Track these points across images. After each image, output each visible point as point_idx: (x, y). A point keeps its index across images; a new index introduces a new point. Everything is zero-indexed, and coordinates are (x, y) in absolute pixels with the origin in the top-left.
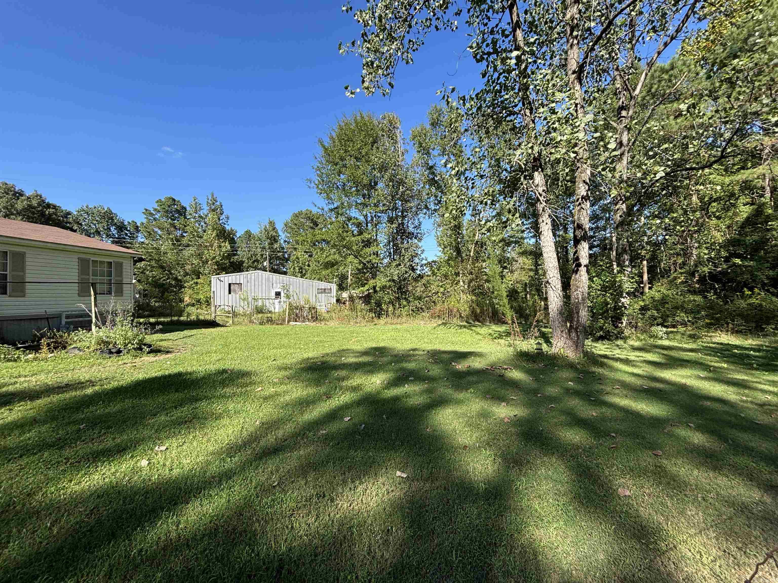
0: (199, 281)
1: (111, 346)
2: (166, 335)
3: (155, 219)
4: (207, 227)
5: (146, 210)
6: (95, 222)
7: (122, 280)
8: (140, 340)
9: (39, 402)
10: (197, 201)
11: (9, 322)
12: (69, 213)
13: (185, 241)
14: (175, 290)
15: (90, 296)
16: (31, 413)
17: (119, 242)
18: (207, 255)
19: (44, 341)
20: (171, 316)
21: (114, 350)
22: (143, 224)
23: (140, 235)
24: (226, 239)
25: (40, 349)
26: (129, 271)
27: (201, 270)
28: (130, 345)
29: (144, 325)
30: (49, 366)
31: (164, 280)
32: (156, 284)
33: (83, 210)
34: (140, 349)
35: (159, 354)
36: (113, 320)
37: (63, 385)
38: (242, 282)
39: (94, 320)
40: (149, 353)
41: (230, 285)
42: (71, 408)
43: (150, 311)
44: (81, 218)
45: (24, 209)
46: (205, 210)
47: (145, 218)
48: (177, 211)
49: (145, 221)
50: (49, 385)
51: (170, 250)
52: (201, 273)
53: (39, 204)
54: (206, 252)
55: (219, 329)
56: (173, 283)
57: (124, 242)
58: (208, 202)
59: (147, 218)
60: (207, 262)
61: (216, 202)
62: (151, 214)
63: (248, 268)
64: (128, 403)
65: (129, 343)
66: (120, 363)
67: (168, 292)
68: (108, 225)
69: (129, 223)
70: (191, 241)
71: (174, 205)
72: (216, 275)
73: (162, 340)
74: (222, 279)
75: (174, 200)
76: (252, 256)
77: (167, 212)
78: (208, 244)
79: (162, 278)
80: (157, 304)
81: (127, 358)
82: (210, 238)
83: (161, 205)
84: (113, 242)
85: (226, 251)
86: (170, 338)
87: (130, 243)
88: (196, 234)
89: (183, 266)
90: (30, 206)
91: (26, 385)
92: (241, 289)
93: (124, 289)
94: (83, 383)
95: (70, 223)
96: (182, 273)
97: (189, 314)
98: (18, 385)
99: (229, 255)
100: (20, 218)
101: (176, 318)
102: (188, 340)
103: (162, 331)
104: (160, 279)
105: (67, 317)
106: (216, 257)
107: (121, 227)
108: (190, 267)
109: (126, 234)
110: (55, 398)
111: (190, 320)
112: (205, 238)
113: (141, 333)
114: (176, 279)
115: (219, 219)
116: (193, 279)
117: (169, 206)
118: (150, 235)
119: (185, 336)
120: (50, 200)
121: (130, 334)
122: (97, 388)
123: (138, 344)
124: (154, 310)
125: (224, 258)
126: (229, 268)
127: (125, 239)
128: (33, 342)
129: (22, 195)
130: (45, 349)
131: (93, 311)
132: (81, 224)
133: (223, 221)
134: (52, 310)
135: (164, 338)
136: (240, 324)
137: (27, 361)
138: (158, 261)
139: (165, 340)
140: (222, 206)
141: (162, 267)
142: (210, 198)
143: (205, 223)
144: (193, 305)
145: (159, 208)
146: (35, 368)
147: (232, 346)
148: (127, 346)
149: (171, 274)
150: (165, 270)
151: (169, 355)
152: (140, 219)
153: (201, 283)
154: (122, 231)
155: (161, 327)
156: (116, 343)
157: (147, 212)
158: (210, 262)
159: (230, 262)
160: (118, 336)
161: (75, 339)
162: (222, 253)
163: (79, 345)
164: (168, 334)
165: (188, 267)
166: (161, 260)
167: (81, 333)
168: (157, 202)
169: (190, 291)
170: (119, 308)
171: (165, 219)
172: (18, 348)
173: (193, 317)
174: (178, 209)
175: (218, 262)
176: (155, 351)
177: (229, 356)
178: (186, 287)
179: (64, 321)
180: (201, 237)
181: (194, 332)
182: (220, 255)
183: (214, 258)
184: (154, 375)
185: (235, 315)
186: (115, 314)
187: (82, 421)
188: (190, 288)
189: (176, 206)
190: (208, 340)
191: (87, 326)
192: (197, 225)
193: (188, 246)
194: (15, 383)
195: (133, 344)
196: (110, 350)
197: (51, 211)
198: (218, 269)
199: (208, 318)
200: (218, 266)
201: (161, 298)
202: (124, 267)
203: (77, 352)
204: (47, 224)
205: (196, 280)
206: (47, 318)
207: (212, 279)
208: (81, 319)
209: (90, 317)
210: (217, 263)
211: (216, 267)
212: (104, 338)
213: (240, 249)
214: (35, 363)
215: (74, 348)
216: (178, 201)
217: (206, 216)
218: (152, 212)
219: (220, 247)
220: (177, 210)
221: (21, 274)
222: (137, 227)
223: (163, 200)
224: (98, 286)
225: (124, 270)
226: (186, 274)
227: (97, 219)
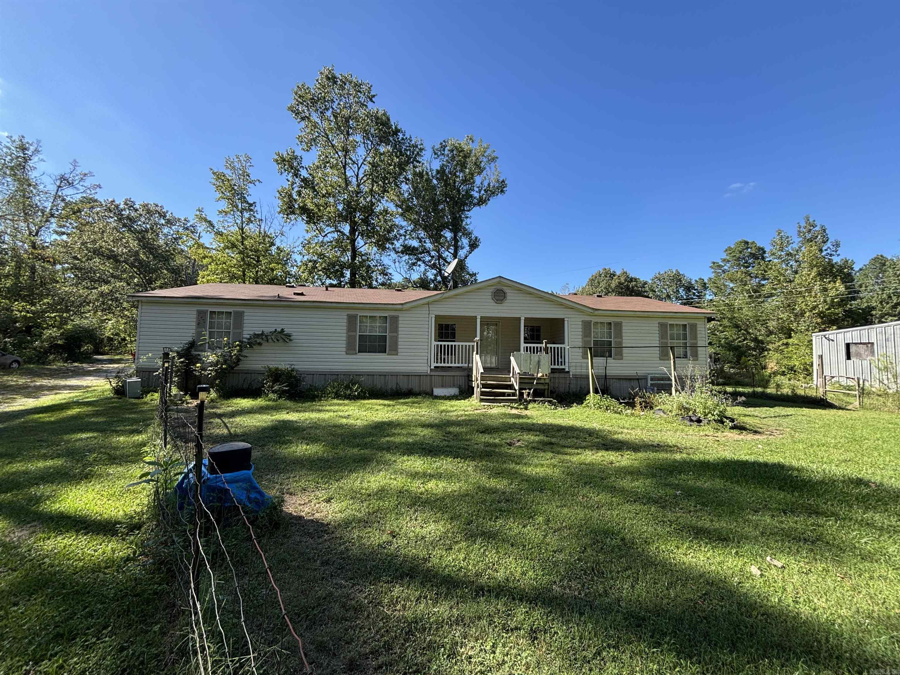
0: (790, 341)
1: (691, 413)
2: (750, 409)
3: (724, 272)
4: (799, 266)
5: (714, 263)
6: (666, 287)
7: (696, 343)
8: (721, 412)
9: (640, 455)
10: (782, 234)
11: (614, 380)
12: (645, 283)
13: (766, 290)
14: (754, 353)
15: (669, 359)
16: (636, 464)
17: (688, 303)
18: (800, 305)
19: (638, 400)
20: (754, 386)
21: (694, 418)
22: (710, 279)
23: (708, 292)
24: (836, 277)
25: (635, 406)
26: (704, 333)
27: (794, 326)
28: (710, 415)
29: (724, 394)
30: (642, 423)
31: (740, 342)
32: (729, 346)
33: (657, 278)
34: (722, 422)
35: (744, 432)
36: (692, 386)
37: (655, 444)
38: (873, 340)
39: (673, 383)
40: (732, 428)
41: (848, 346)
42: (666, 469)
43: (724, 378)
44: (655, 285)
45: (617, 287)
46: (796, 242)
47: (713, 272)
48: (753, 256)
49: (712, 276)
50: (644, 441)
51: (747, 303)
52: (793, 330)
53: (626, 280)
54: (800, 300)
55: (833, 412)
56: (752, 345)
57: (692, 302)
58: (799, 232)
59: (715, 272)
60: (802, 314)
61: (814, 226)
62: (720, 266)
63: (882, 316)
64: (718, 483)
65: (709, 413)
66: (701, 433)
67: (745, 356)
68: (677, 287)
69: (696, 281)
70: (775, 289)
71: (747, 248)
72: (820, 331)
73: (745, 415)
74: (831, 337)
75: (747, 243)
76: (890, 297)
77: (738, 259)
78: (803, 289)
79: (737, 339)
80: (732, 371)
81: (708, 430)
82: (806, 280)
83: (730, 254)
84: (682, 304)
85: (838, 295)
86: (756, 414)
87: (698, 303)
88: (782, 278)
89: (764, 323)
90: (620, 283)
91: (628, 436)
92: (872, 353)
93: (699, 352)
94: (671, 447)
95: (646, 292)
96: (763, 332)
97: (778, 386)
98: (623, 435)
99: (842, 300)
100: (614, 294)
101: (759, 390)
102: (784, 422)
103: (745, 404)
104: (734, 340)
105: (652, 379)
106: (818, 305)
107: (689, 288)
108: (774, 323)
109: (694, 294)
110: (652, 455)
111: (782, 395)
112: (797, 281)
113: (722, 404)
114: (756, 340)
115: (821, 251)
116: (780, 339)
117: (741, 252)
118: (719, 290)
119: (776, 414)
120: (632, 275)
121: (709, 403)
122: (684, 455)
123: (719, 416)
124: (729, 378)
125: (832, 305)
126: (843, 320)
127: (693, 299)
128: (630, 399)
129: (614, 275)
130: (638, 407)
131: (673, 375)
132: (655, 292)
133: (829, 251)
134: (641, 372)
135: (747, 413)
136: (874, 408)
137: (627, 415)
138: (731, 319)
139: (750, 416)
140: (824, 231)
141: (737, 326)
142: (803, 224)
143: (796, 261)
144: (783, 374)
145: (728, 258)
146: (633, 423)
147: (867, 444)
148: (707, 415)
149: (749, 333)
150: (741, 330)
151: (757, 437)
152: (707, 275)
153: (793, 345)
154: (690, 291)
155: (743, 398)
156: (695, 410)
157: (716, 266)
158: (807, 314)
159: (845, 311)
160: (698, 404)
161: (660, 401)
162: (828, 299)
163: (663, 407)
164: (752, 409)
165: (772, 324)
166: (734, 317)
167: (664, 396)
168: (726, 250)
169: (777, 355)
170: (697, 373)
171: (736, 269)
172: (621, 403)
173: (786, 391)
174: (753, 252)
175: (822, 312)
176: (741, 428)
177: (866, 458)
178: (770, 350)
179: (650, 382)
180: (791, 281)
181: (790, 411)
182: (825, 301)
183: (814, 308)
184: (744, 457)
185: (863, 392)
186: (693, 379)
187: (677, 487)
188: (776, 350)
189: (749, 250)
190: (817, 426)
191: (668, 389)
192: (784, 266)
193: (772, 295)
194: (622, 433)
195: (713, 415)
196: (690, 417)
197: (634, 283)
198: (823, 323)
199: (812, 393)
200: (822, 318)
201: (737, 363)
202: (698, 329)
203: (662, 414)
204: (631, 295)
205: (785, 341)
206: (638, 379)
207: (814, 339)
208: (662, 382)
209: (671, 380)
210: (821, 315)
211: (819, 320)
212: (685, 404)
213: (863, 288)
214: (632, 418)
215: (659, 409)
216: (753, 243)
217: (797, 251)
218: (720, 263)
219: (825, 290)
220: (751, 253)
221: (620, 340)
222: (705, 284)
223: (732, 247)
224: (676, 349)
225: (698, 332)
226: (771, 333)
227: (668, 283)
